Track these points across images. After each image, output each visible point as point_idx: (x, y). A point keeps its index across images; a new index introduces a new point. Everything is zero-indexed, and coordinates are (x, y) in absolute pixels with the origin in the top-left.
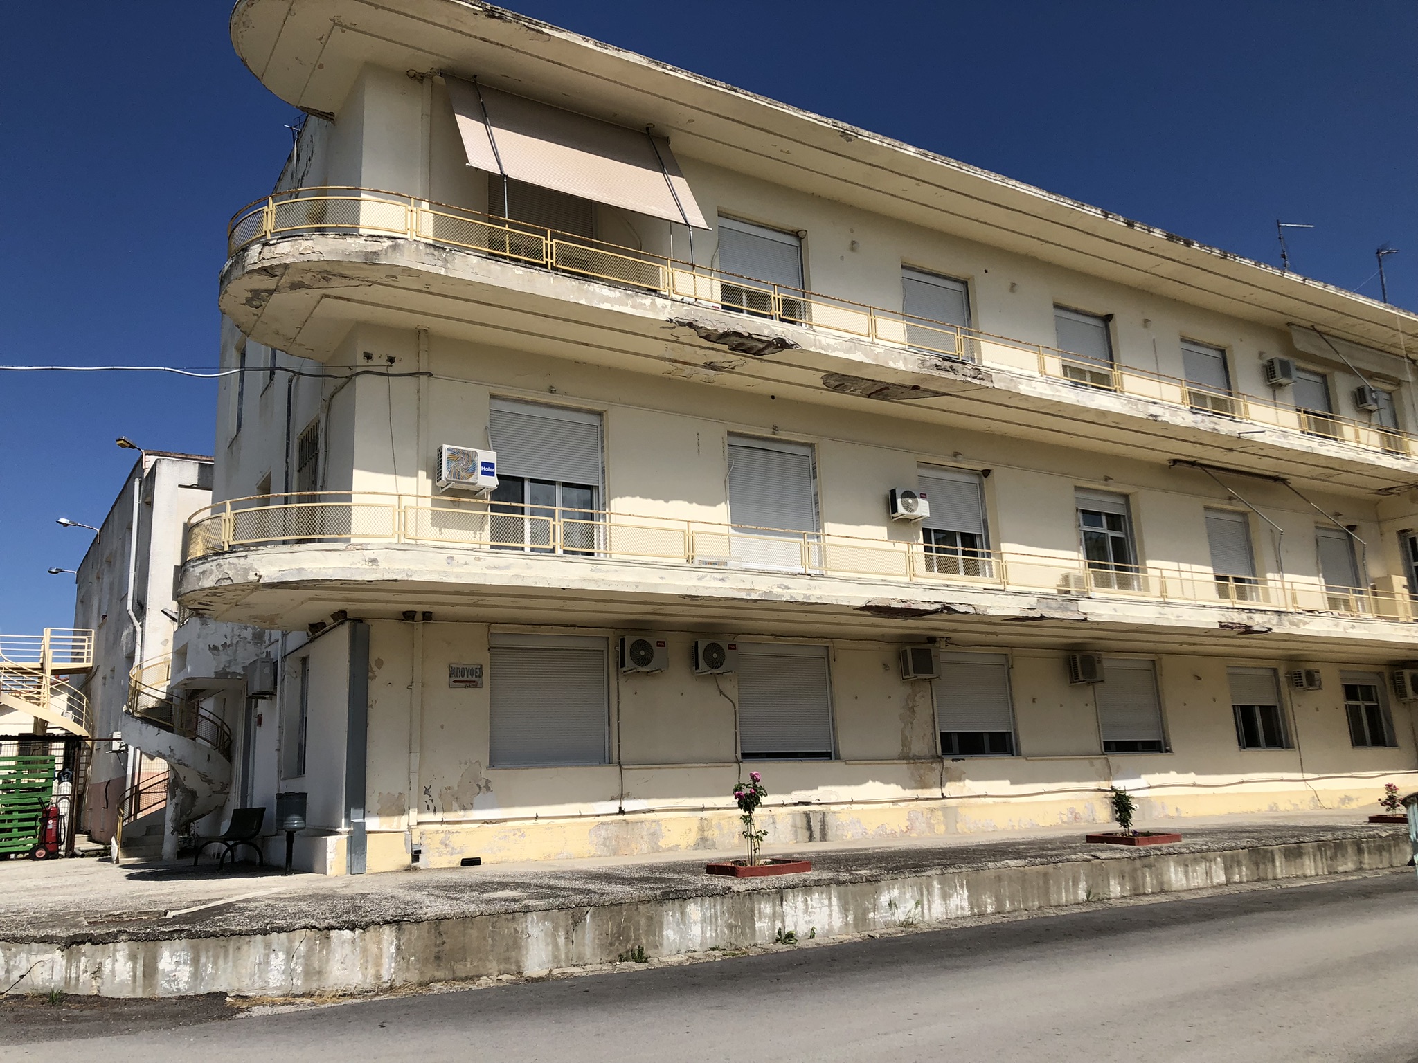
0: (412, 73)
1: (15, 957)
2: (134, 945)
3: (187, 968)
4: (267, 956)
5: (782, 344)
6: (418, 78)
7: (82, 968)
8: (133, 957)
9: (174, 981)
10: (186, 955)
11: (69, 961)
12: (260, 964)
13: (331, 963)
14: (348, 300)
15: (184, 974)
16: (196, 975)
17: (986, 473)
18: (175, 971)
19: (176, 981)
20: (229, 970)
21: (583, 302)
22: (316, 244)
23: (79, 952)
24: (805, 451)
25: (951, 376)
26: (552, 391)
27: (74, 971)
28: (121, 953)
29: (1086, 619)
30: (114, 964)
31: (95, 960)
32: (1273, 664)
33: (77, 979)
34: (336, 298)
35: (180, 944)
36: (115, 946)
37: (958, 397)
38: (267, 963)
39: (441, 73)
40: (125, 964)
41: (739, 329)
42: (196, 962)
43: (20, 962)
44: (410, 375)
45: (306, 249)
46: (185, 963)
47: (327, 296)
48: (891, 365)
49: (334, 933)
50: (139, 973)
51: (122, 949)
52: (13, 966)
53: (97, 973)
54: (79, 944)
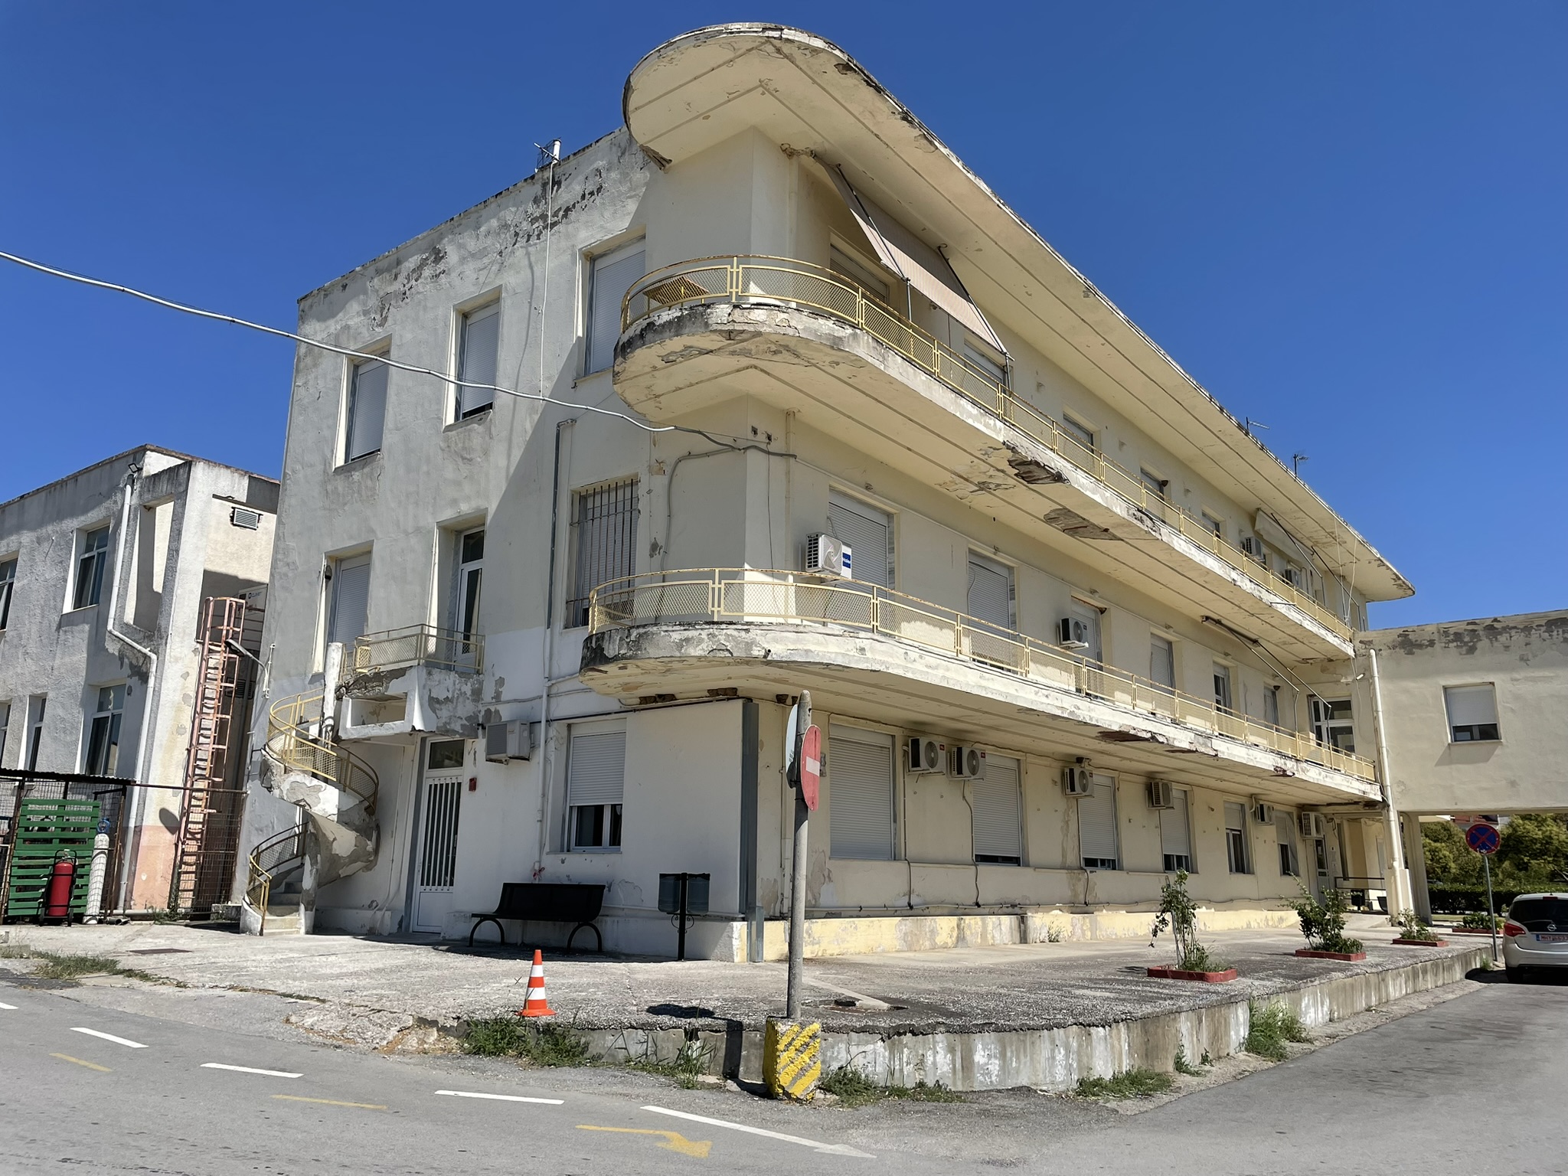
0: (784, 147)
1: (833, 1048)
2: (951, 1036)
3: (997, 1062)
4: (1053, 1051)
5: (1058, 478)
6: (790, 153)
7: (905, 1060)
8: (951, 1050)
9: (987, 1074)
10: (995, 1048)
11: (892, 1053)
12: (1049, 1058)
13: (1094, 1059)
14: (768, 374)
15: (995, 1066)
16: (1004, 1068)
17: (1102, 611)
18: (988, 1064)
19: (989, 1074)
20: (1028, 1064)
21: (958, 414)
22: (792, 318)
23: (901, 1042)
24: (1005, 573)
25: (1139, 524)
26: (868, 487)
27: (897, 1063)
28: (940, 1045)
29: (1216, 755)
30: (934, 1057)
31: (917, 1052)
32: (1243, 800)
33: (901, 1070)
34: (762, 370)
35: (990, 1037)
36: (933, 1038)
37: (1127, 543)
38: (1054, 1058)
39: (815, 155)
40: (945, 1058)
41: (1039, 460)
42: (1003, 1055)
43: (839, 1053)
44: (782, 455)
45: (782, 321)
46: (995, 1057)
47: (756, 367)
48: (1114, 509)
49: (1093, 1030)
50: (958, 1065)
51: (941, 1039)
52: (831, 1056)
53: (920, 1065)
54: (899, 1034)
